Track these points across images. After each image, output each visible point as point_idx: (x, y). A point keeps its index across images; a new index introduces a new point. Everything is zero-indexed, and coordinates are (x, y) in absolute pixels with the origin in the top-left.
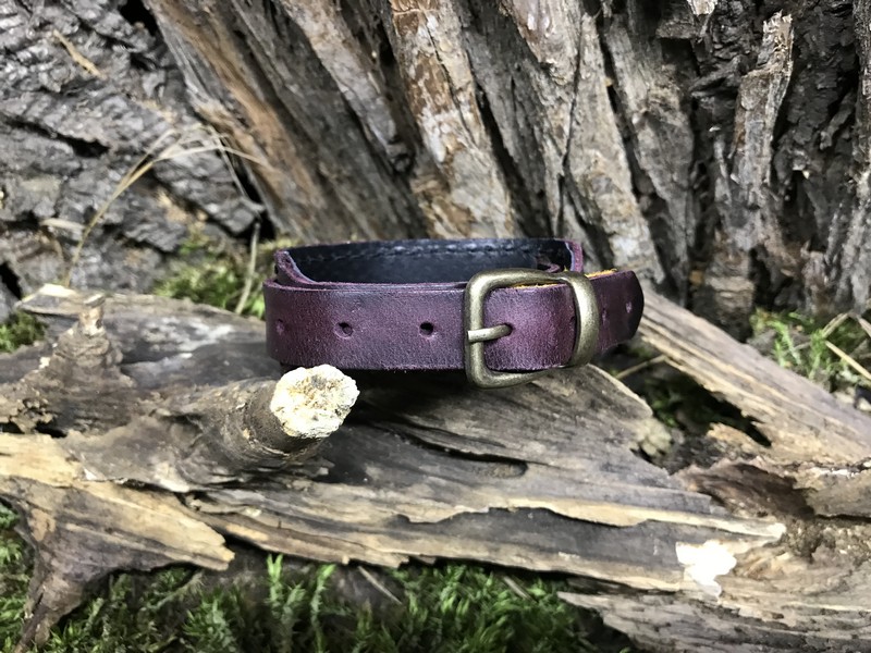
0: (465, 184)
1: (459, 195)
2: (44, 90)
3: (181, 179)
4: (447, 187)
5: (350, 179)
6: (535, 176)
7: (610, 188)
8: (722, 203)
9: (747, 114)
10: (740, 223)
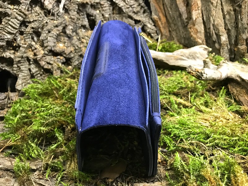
0: (197, 24)
1: (196, 26)
2: (134, 12)
3: (148, 29)
4: (194, 25)
5: (176, 30)
6: (208, 25)
7: (221, 26)
8: (240, 28)
9: (243, 9)
10: (244, 32)
